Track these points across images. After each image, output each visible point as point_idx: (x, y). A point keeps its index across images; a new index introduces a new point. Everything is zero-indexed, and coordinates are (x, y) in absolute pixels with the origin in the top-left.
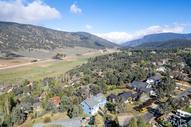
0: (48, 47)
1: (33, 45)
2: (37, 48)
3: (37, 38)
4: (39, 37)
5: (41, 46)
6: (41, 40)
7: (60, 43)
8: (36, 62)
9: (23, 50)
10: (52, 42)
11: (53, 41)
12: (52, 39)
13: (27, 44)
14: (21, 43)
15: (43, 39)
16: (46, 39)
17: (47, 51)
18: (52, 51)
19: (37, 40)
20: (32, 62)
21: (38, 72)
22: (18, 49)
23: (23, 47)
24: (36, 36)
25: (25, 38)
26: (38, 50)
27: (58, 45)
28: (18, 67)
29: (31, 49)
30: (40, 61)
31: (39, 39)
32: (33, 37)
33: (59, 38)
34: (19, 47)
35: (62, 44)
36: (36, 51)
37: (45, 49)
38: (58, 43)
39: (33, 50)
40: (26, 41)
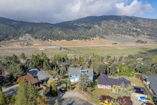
0: (133, 34)
1: (120, 32)
2: (123, 34)
3: (126, 26)
4: (128, 26)
5: (127, 33)
6: (129, 28)
7: (148, 30)
8: (115, 45)
9: (112, 35)
10: (138, 30)
11: (140, 29)
12: (140, 27)
13: (116, 30)
14: (113, 30)
15: (131, 27)
16: (134, 27)
17: (131, 37)
18: (135, 38)
19: (126, 28)
20: (113, 44)
21: (111, 52)
22: (109, 34)
23: (113, 33)
24: (126, 24)
25: (117, 27)
26: (123, 35)
27: (144, 32)
28: (101, 47)
29: (118, 34)
30: (120, 44)
31: (128, 27)
32: (123, 25)
33: (148, 25)
34: (110, 33)
35: (149, 32)
36: (121, 36)
37: (130, 35)
38: (145, 30)
39: (119, 36)
40: (117, 28)
